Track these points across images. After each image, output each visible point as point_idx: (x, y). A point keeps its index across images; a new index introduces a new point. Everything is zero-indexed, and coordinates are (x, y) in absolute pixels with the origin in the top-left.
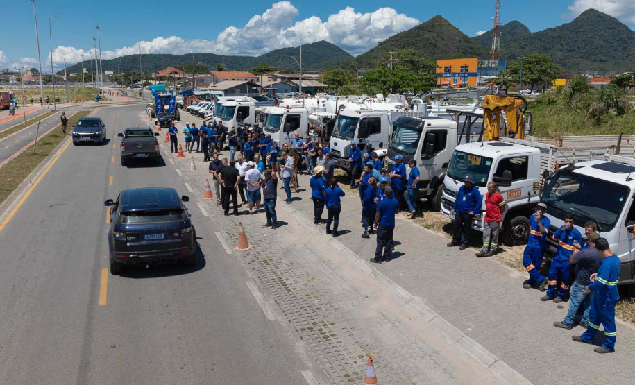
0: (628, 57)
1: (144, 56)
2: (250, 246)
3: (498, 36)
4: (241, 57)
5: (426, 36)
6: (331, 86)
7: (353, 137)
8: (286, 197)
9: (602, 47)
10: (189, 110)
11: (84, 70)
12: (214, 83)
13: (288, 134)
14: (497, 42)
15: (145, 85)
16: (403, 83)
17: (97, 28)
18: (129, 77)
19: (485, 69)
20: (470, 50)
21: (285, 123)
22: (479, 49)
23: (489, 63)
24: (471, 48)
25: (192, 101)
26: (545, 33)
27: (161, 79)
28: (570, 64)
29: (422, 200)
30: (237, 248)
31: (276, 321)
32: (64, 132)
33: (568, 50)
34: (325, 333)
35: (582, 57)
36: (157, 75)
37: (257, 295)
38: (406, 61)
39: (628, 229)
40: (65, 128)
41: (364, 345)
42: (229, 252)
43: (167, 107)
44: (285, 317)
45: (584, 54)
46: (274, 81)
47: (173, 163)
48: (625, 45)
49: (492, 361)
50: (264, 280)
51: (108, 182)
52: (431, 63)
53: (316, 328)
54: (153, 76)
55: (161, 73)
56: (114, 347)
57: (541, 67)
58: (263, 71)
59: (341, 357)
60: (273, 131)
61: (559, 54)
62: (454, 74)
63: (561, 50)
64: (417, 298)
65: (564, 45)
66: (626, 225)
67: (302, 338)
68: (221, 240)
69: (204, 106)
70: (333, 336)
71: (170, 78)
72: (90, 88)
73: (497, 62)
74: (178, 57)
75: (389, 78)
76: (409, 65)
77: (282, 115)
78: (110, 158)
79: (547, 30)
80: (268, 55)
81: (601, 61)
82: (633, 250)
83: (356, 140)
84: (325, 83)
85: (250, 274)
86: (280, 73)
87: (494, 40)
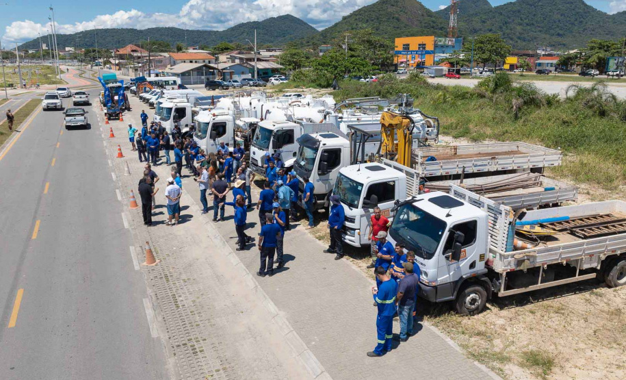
0: (583, 31)
1: (106, 31)
2: (157, 261)
3: (455, 13)
4: (206, 32)
5: (389, 10)
6: (288, 67)
7: (268, 148)
8: (203, 208)
9: (559, 21)
10: (141, 98)
11: (44, 47)
12: (171, 66)
13: (214, 140)
14: (454, 19)
15: (105, 63)
16: (354, 68)
17: (51, 9)
18: (90, 54)
19: (442, 46)
20: (432, 24)
21: (211, 130)
22: (441, 23)
23: (445, 41)
24: (433, 22)
25: (145, 88)
26: (505, 7)
27: (121, 57)
28: (529, 38)
29: (319, 211)
30: (145, 264)
31: (159, 339)
32: (11, 128)
33: (527, 24)
34: (195, 349)
35: (540, 31)
36: (118, 53)
37: (150, 313)
38: (364, 41)
39: (446, 257)
40: (12, 125)
41: (224, 359)
42: (137, 268)
43: (116, 98)
44: (167, 334)
45: (543, 28)
46: (232, 62)
47: (111, 165)
48: (582, 19)
49: (319, 371)
50: (159, 297)
51: (43, 190)
52: (387, 42)
53: (189, 345)
54: (113, 54)
55: (122, 51)
56: (13, 368)
57: (492, 47)
58: (224, 50)
59: (201, 371)
60: (201, 138)
61: (519, 28)
62: (411, 51)
63: (520, 24)
64: (282, 313)
65: (523, 19)
66: (443, 254)
67: (175, 354)
68: (133, 255)
69: (155, 95)
70: (201, 351)
71: (131, 57)
72: (49, 68)
73: (454, 39)
74: (141, 31)
75: (340, 63)
76: (367, 45)
77: (208, 123)
78: (51, 159)
79: (508, 4)
80: (232, 29)
81: (559, 35)
82: (451, 273)
83: (271, 151)
84: (282, 64)
85: (149, 291)
86: (239, 53)
87: (452, 17)
